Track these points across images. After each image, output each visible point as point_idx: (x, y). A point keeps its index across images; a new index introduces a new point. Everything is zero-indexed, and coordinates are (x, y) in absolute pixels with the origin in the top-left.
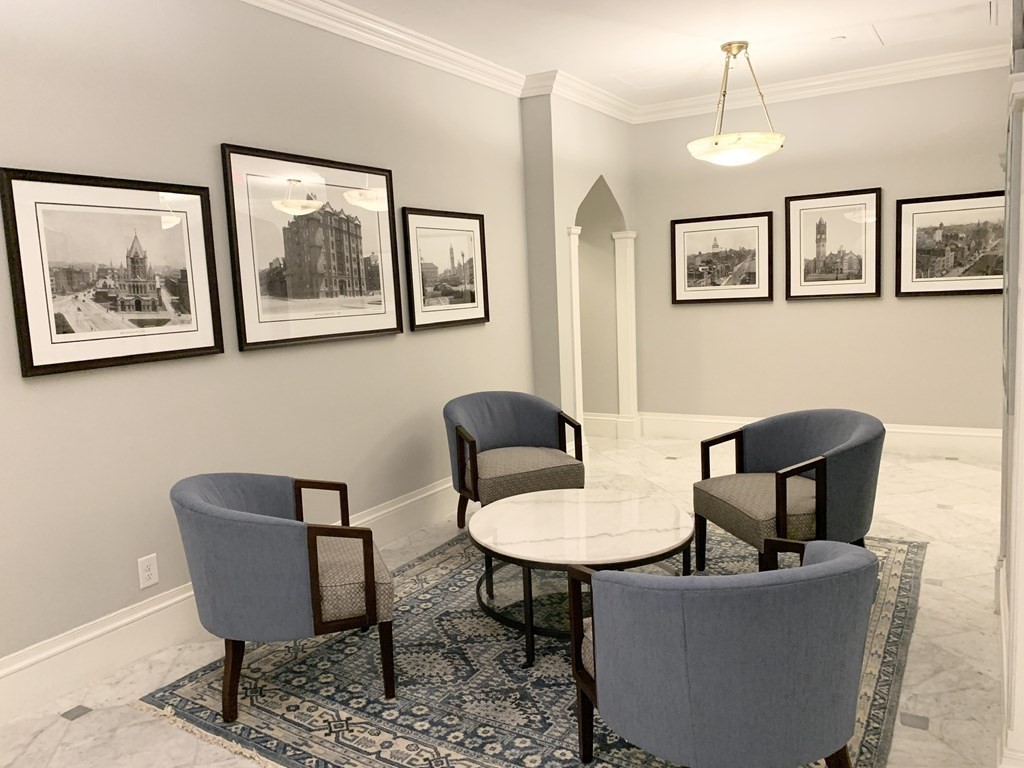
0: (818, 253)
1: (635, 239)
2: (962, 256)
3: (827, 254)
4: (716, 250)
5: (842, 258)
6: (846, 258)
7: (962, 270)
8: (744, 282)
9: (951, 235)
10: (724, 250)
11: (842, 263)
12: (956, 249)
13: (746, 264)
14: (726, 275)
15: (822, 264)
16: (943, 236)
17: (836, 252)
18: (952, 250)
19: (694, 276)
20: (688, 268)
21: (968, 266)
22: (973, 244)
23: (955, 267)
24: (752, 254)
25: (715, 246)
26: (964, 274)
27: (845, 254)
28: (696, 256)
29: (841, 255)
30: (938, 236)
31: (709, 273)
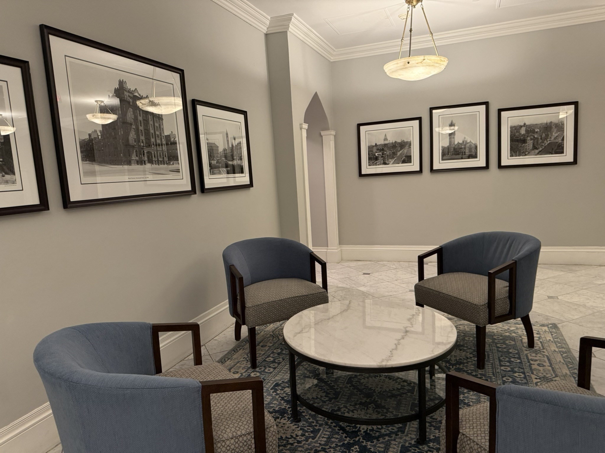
0: (450, 142)
1: (335, 136)
2: (537, 142)
3: (456, 143)
4: (386, 142)
5: (465, 145)
6: (468, 145)
7: (537, 151)
8: (404, 162)
9: (530, 129)
10: (391, 142)
11: (465, 148)
12: (534, 139)
13: (405, 151)
14: (393, 158)
15: (452, 150)
16: (526, 131)
17: (461, 142)
18: (531, 139)
19: (373, 159)
20: (369, 154)
21: (541, 149)
22: (544, 135)
23: (533, 149)
24: (409, 144)
25: (386, 139)
26: (538, 154)
27: (467, 143)
28: (373, 146)
29: (465, 143)
30: (523, 131)
31: (382, 157)
